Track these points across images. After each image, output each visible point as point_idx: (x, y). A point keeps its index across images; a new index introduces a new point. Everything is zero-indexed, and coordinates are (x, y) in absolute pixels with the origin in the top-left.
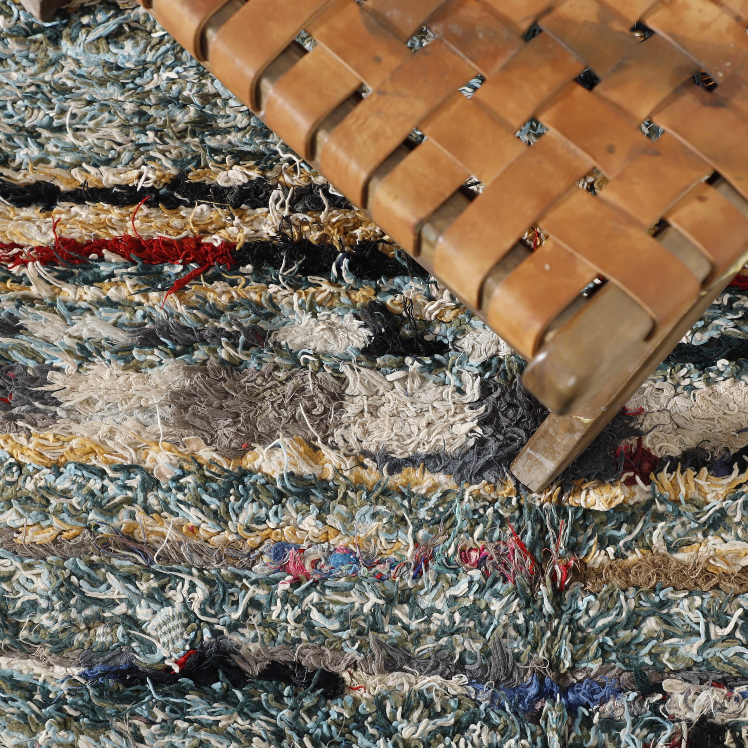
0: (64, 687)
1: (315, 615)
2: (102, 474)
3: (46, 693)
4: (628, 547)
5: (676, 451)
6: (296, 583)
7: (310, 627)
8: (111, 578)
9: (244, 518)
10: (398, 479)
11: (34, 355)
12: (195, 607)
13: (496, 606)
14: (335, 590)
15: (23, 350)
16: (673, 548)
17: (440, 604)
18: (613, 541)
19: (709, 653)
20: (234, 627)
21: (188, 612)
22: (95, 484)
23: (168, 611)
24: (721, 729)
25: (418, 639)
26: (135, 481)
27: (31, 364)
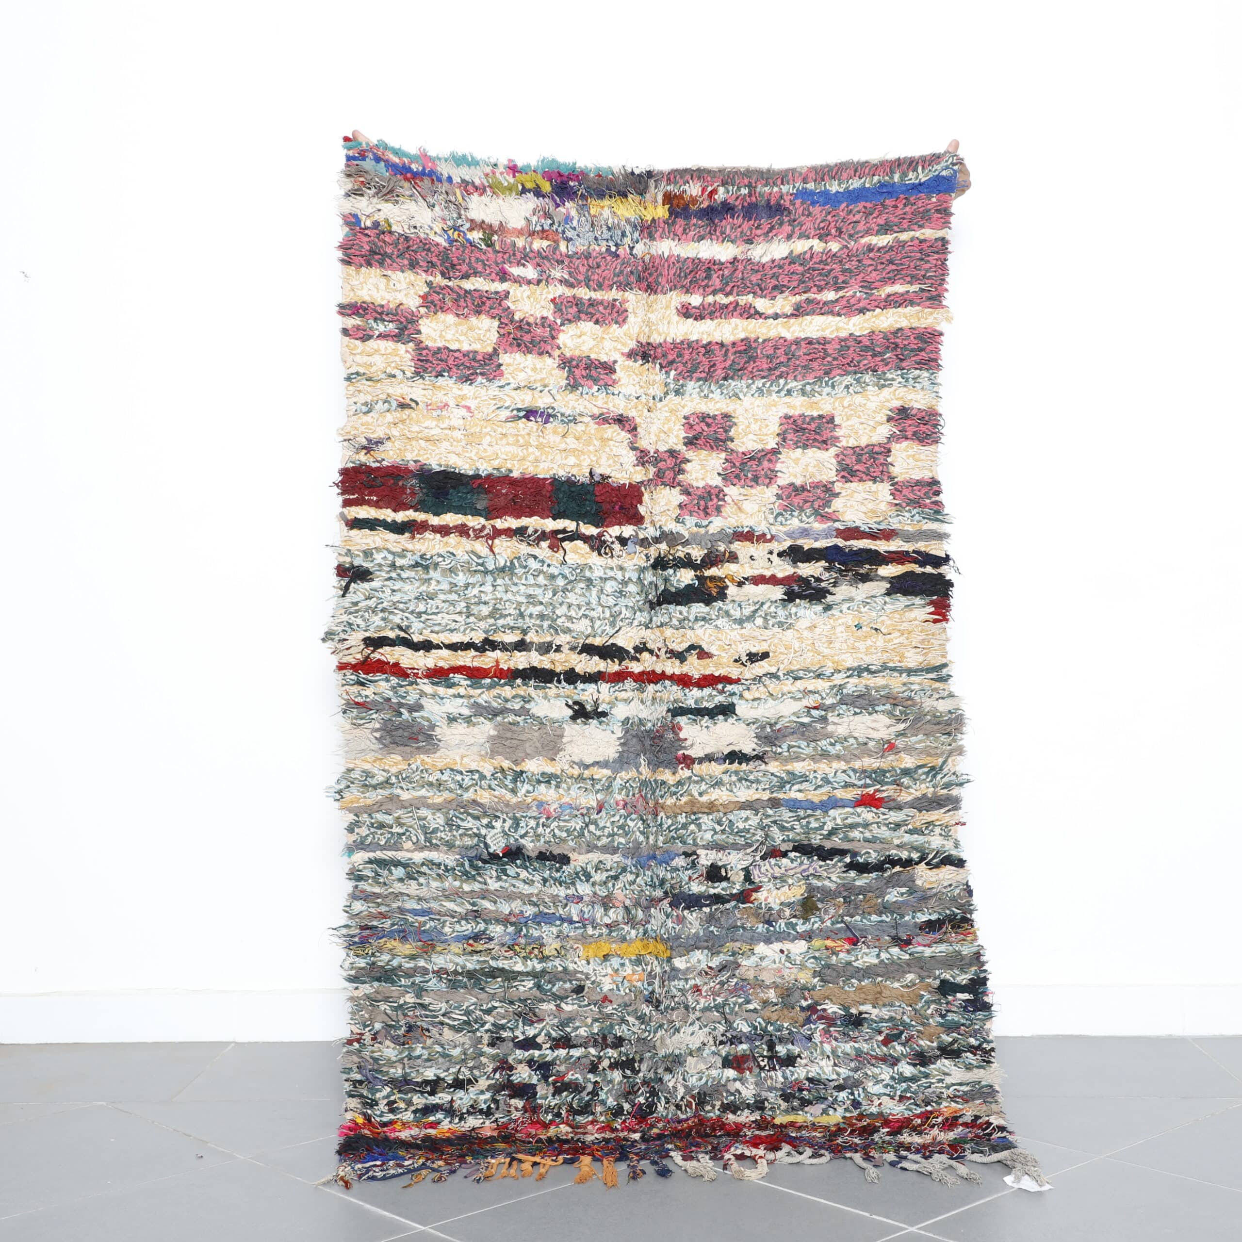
0: (455, 863)
1: (556, 831)
2: (461, 773)
3: (446, 866)
4: (681, 795)
5: (701, 754)
6: (548, 818)
7: (554, 836)
8: (469, 818)
9: (523, 791)
10: (587, 773)
11: (429, 720)
12: (506, 829)
13: (631, 824)
14: (564, 821)
15: (422, 717)
16: (701, 794)
17: (608, 824)
18: (675, 793)
19: (715, 837)
20: (522, 837)
21: (503, 831)
22: (459, 778)
23: (495, 831)
24: (720, 868)
25: (599, 838)
26: (476, 776)
27: (426, 723)
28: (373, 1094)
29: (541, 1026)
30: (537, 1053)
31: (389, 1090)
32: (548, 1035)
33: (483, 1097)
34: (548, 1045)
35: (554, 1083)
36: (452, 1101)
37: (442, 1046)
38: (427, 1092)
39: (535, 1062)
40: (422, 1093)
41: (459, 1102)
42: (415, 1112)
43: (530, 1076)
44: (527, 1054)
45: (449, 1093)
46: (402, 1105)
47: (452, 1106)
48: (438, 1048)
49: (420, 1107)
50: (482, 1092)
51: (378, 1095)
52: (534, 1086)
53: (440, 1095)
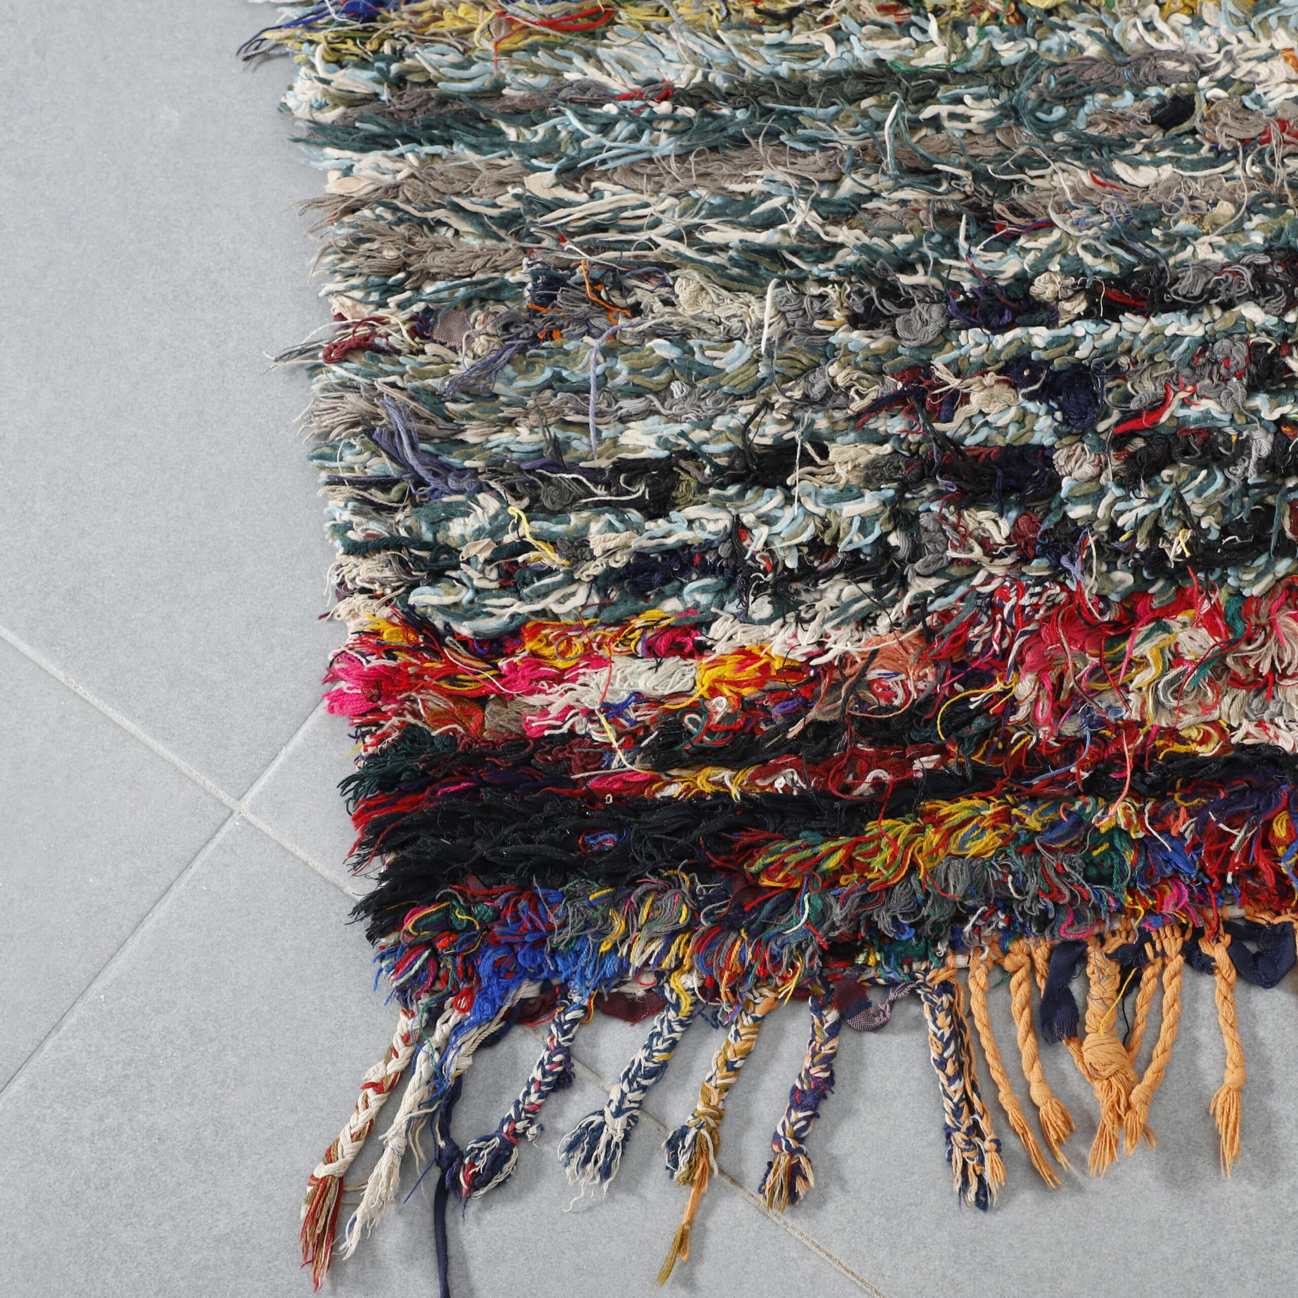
28: (436, 524)
29: (1044, 242)
30: (1040, 335)
31: (490, 503)
32: (1075, 269)
33: (851, 509)
34: (1080, 306)
35: (1119, 441)
36: (738, 531)
37: (680, 338)
38: (638, 504)
39: (1037, 367)
40: (617, 507)
41: (761, 533)
42: (601, 583)
43: (1022, 419)
44: (1000, 341)
45: (720, 503)
46: (550, 557)
47: (738, 552)
48: (662, 348)
49: (619, 561)
50: (848, 493)
51: (457, 528)
52: (1044, 454)
53: (691, 512)
